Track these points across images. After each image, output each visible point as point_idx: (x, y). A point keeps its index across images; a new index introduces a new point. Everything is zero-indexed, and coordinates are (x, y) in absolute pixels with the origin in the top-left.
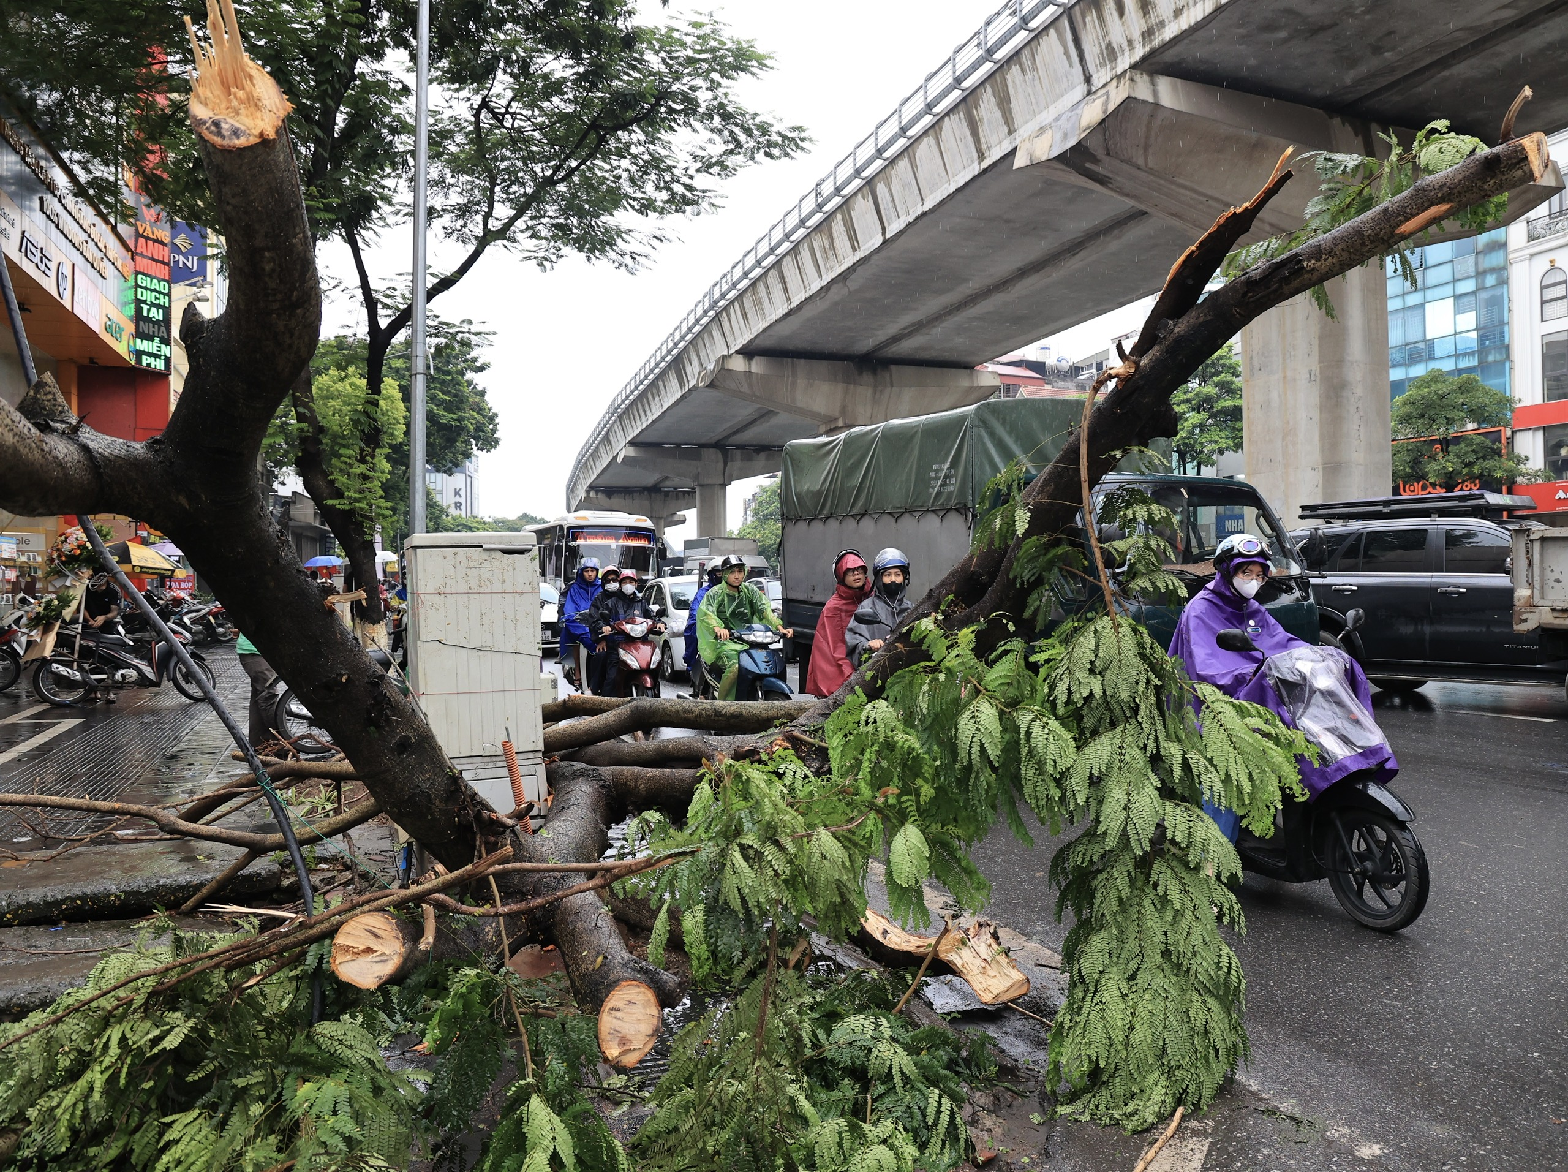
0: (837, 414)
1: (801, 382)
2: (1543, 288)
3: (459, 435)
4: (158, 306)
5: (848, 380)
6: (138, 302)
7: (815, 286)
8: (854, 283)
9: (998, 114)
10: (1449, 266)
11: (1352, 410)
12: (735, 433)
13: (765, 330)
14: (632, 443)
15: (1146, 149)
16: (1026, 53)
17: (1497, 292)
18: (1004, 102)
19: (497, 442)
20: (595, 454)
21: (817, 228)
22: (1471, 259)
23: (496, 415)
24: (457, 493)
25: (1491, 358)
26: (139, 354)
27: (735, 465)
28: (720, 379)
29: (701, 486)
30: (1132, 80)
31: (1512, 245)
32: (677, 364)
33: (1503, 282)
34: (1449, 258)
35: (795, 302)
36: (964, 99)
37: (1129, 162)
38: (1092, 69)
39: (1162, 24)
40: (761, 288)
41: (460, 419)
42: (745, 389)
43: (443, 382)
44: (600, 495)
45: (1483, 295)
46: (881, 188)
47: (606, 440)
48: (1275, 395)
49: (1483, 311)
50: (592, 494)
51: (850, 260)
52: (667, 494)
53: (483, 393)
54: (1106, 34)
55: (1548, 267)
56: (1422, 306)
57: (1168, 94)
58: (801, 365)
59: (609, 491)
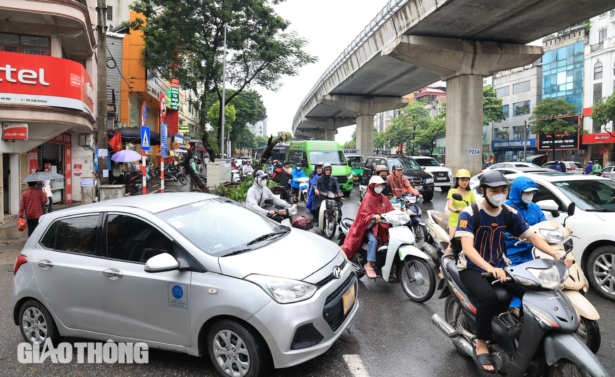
0: (358, 111)
1: (347, 103)
2: (595, 68)
3: (253, 116)
4: (176, 94)
5: (361, 102)
6: (172, 94)
7: (345, 78)
8: (355, 77)
9: (380, 39)
10: (565, 60)
11: (469, 120)
12: (337, 114)
13: (335, 88)
14: (306, 117)
15: (410, 53)
16: (384, 25)
17: (580, 69)
18: (381, 36)
19: (266, 116)
20: (297, 119)
21: (345, 62)
22: (572, 59)
23: (266, 109)
24: (261, 128)
25: (577, 92)
26: (172, 106)
27: (337, 123)
28: (324, 101)
29: (327, 130)
30: (402, 37)
31: (585, 54)
32: (315, 95)
33: (582, 66)
34: (565, 58)
35: (341, 82)
36: (373, 34)
37: (406, 56)
38: (397, 32)
39: (410, 23)
40: (333, 76)
41: (254, 112)
42: (331, 104)
43: (249, 101)
44: (300, 131)
45: (575, 71)
46: (357, 54)
47: (300, 115)
48: (452, 115)
49: (575, 76)
50: (298, 131)
51: (352, 72)
52: (321, 131)
53: (262, 102)
54: (399, 23)
55: (597, 61)
56: (556, 74)
57: (412, 40)
58: (347, 97)
59: (303, 130)
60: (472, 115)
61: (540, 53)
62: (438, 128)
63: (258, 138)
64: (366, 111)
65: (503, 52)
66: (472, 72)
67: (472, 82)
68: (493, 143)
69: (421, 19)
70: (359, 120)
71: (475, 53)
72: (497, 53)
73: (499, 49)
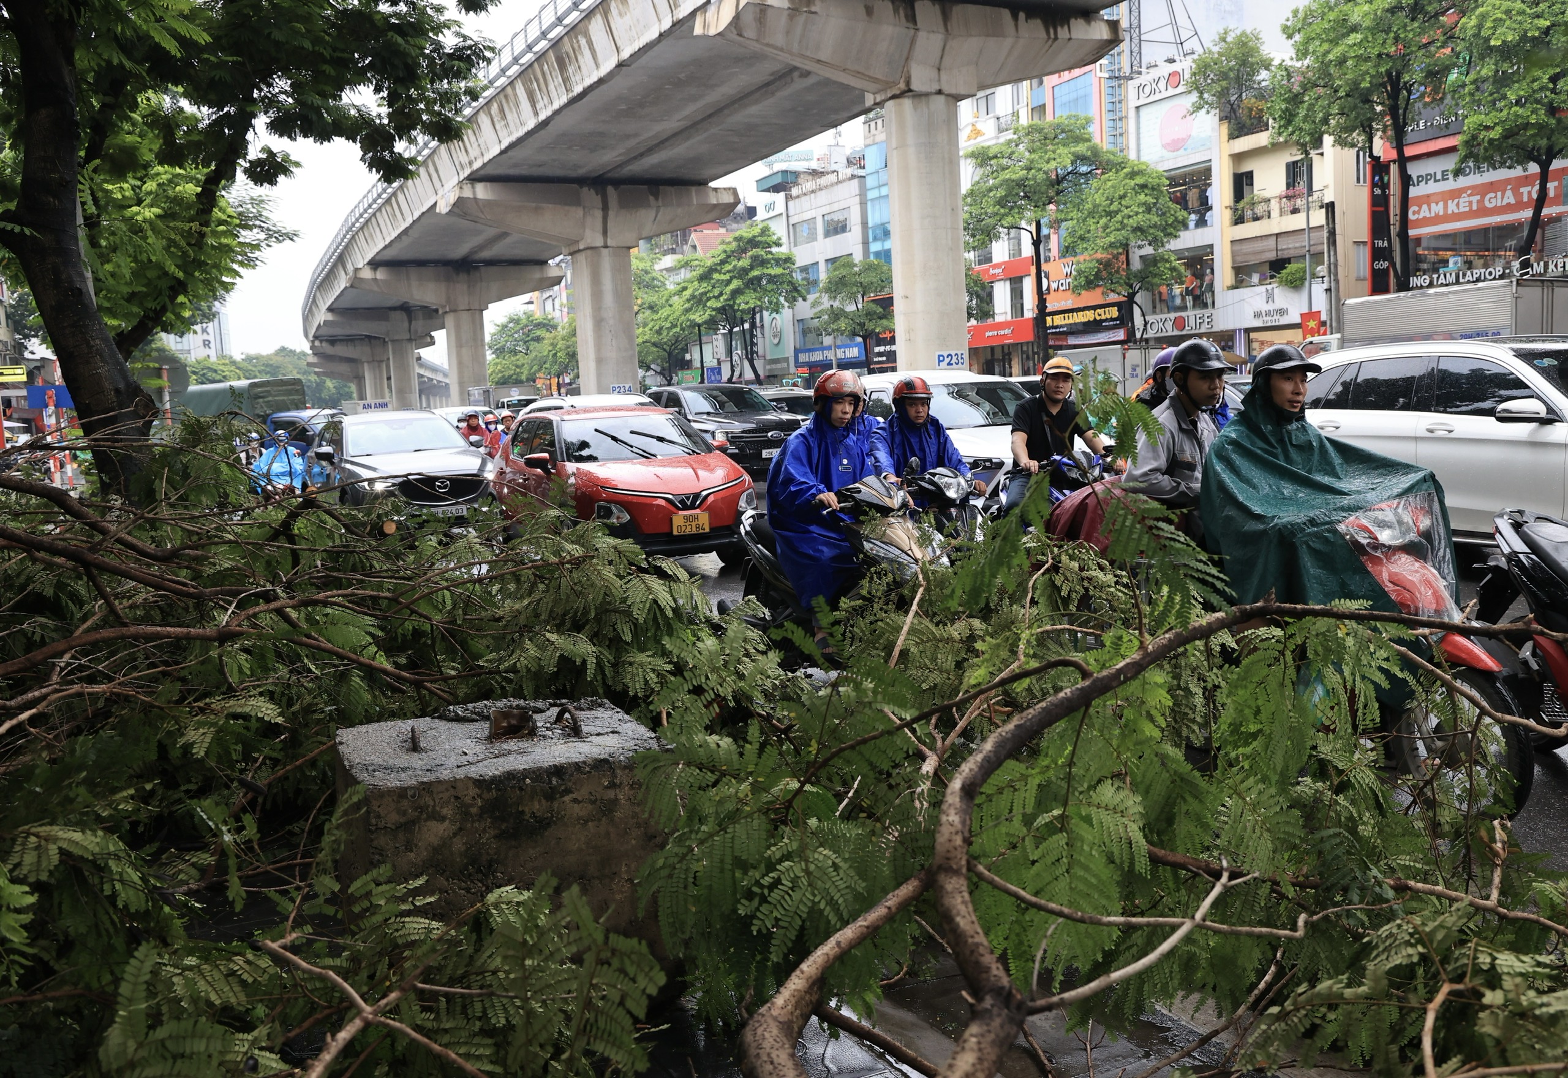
5: (448, 279)
14: (330, 309)
28: (360, 281)
29: (393, 341)
30: (461, 188)
32: (341, 260)
40: (370, 226)
42: (376, 289)
44: (324, 344)
50: (317, 343)
57: (482, 192)
58: (413, 271)
59: (333, 341)
60: (611, 322)
61: (732, 200)
62: (668, 325)
63: (200, 367)
64: (463, 301)
65: (660, 203)
66: (605, 242)
67: (607, 260)
68: (797, 351)
69: (486, 159)
70: (449, 320)
71: (605, 208)
72: (649, 206)
73: (651, 198)
